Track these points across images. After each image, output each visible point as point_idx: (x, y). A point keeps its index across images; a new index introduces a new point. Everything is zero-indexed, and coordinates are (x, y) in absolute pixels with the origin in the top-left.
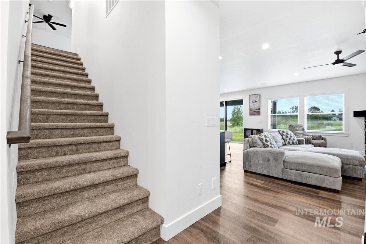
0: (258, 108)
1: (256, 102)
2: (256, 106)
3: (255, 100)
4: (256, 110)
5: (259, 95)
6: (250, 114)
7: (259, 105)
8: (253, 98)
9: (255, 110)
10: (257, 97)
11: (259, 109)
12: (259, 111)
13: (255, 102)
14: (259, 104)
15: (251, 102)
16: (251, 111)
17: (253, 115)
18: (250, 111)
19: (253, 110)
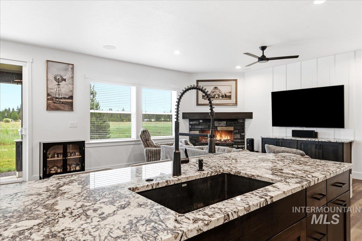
0: (70, 94)
1: (65, 80)
2: (64, 89)
3: (61, 77)
4: (65, 98)
5: (71, 66)
6: (49, 108)
7: (71, 89)
8: (56, 71)
9: (61, 98)
10: (66, 70)
11: (71, 97)
12: (72, 103)
13: (59, 80)
14: (71, 86)
15: (51, 77)
16: (52, 100)
17: (57, 109)
18: (48, 99)
19: (57, 98)
